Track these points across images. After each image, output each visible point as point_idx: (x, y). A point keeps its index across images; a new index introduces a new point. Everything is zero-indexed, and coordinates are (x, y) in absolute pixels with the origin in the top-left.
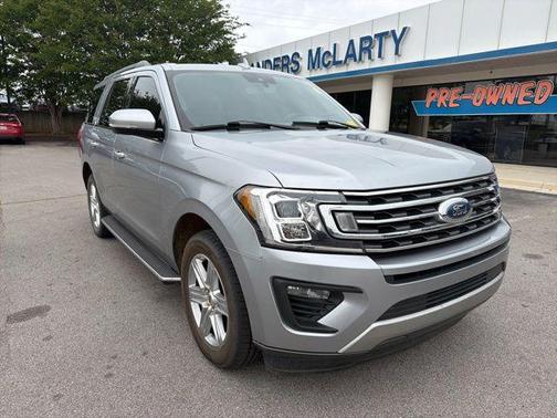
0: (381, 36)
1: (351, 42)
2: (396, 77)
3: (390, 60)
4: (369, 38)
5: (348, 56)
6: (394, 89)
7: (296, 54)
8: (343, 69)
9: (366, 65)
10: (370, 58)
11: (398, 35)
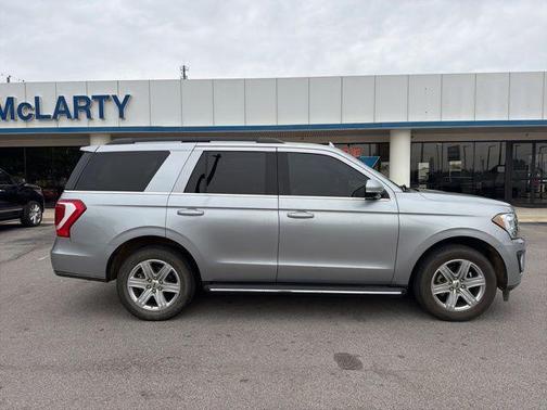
0: (101, 99)
1: (61, 99)
3: (113, 122)
4: (85, 98)
5: (57, 112)
8: (51, 125)
9: (83, 123)
11: (121, 100)
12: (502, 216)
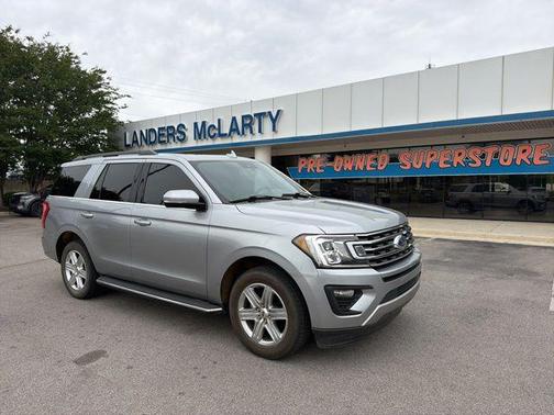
0: (260, 116)
1: (234, 119)
2: (273, 148)
3: (268, 135)
4: (249, 116)
5: (231, 130)
6: (272, 158)
7: (182, 126)
8: (228, 141)
9: (248, 138)
10: (251, 132)
11: (274, 116)
12: (308, 238)
